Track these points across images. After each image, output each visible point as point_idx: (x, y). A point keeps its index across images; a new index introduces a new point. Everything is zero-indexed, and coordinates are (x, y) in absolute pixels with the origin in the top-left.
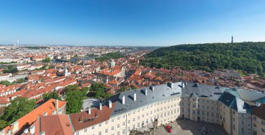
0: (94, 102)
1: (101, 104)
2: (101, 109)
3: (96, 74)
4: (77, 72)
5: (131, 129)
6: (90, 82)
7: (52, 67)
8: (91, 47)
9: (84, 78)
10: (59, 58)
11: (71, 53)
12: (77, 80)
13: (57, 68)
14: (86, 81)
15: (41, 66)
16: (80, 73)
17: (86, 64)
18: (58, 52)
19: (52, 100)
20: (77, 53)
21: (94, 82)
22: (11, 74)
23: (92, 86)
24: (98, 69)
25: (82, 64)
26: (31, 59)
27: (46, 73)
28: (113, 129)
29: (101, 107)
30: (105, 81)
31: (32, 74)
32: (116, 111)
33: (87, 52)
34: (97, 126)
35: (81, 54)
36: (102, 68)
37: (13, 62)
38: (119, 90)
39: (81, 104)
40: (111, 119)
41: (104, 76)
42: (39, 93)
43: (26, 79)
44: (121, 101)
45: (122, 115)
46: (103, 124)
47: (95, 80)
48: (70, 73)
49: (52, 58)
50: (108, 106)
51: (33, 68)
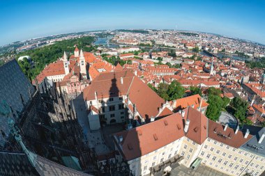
0: (230, 120)
1: (238, 127)
2: (236, 133)
3: (242, 84)
4: (223, 74)
5: (249, 172)
6: (234, 93)
7: (200, 59)
8: (242, 42)
9: (228, 84)
10: (207, 49)
11: (219, 46)
12: (221, 84)
13: (204, 61)
14: (229, 90)
15: (191, 56)
16: (225, 76)
17: (233, 66)
18: (206, 41)
19: (198, 96)
20: (225, 46)
21: (238, 95)
22: (172, 58)
23: (234, 99)
24: (246, 79)
25: (228, 64)
26: (185, 46)
27: (195, 64)
28: (235, 159)
29: (237, 131)
30: (250, 101)
31: (185, 62)
32: (248, 145)
33: (236, 47)
34: (225, 146)
35: (230, 49)
36: (251, 79)
37: (173, 47)
38: (261, 123)
39: (219, 114)
40: (239, 150)
41: (251, 93)
42: (188, 84)
43: (181, 65)
44: (258, 138)
45: (251, 154)
46: (231, 149)
47: (239, 93)
48: (215, 72)
49: (200, 48)
50: (244, 135)
51: (185, 56)
